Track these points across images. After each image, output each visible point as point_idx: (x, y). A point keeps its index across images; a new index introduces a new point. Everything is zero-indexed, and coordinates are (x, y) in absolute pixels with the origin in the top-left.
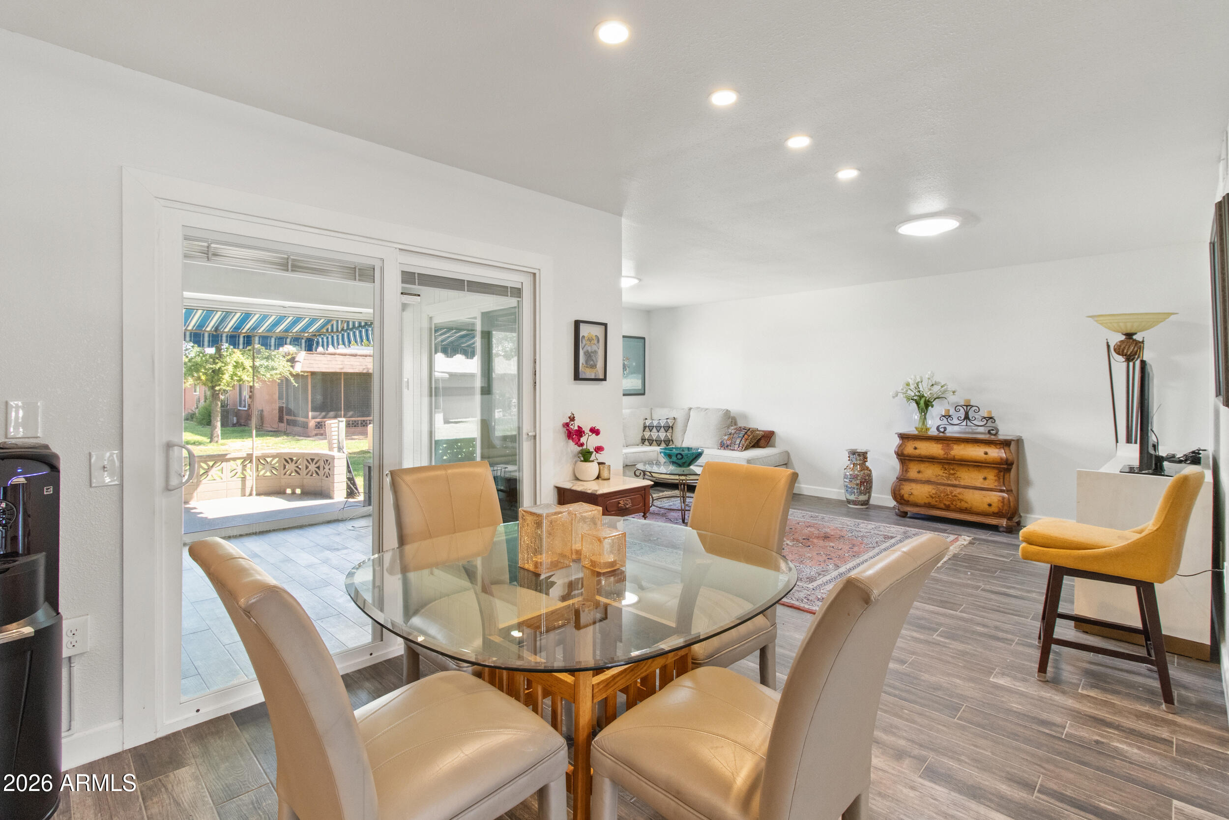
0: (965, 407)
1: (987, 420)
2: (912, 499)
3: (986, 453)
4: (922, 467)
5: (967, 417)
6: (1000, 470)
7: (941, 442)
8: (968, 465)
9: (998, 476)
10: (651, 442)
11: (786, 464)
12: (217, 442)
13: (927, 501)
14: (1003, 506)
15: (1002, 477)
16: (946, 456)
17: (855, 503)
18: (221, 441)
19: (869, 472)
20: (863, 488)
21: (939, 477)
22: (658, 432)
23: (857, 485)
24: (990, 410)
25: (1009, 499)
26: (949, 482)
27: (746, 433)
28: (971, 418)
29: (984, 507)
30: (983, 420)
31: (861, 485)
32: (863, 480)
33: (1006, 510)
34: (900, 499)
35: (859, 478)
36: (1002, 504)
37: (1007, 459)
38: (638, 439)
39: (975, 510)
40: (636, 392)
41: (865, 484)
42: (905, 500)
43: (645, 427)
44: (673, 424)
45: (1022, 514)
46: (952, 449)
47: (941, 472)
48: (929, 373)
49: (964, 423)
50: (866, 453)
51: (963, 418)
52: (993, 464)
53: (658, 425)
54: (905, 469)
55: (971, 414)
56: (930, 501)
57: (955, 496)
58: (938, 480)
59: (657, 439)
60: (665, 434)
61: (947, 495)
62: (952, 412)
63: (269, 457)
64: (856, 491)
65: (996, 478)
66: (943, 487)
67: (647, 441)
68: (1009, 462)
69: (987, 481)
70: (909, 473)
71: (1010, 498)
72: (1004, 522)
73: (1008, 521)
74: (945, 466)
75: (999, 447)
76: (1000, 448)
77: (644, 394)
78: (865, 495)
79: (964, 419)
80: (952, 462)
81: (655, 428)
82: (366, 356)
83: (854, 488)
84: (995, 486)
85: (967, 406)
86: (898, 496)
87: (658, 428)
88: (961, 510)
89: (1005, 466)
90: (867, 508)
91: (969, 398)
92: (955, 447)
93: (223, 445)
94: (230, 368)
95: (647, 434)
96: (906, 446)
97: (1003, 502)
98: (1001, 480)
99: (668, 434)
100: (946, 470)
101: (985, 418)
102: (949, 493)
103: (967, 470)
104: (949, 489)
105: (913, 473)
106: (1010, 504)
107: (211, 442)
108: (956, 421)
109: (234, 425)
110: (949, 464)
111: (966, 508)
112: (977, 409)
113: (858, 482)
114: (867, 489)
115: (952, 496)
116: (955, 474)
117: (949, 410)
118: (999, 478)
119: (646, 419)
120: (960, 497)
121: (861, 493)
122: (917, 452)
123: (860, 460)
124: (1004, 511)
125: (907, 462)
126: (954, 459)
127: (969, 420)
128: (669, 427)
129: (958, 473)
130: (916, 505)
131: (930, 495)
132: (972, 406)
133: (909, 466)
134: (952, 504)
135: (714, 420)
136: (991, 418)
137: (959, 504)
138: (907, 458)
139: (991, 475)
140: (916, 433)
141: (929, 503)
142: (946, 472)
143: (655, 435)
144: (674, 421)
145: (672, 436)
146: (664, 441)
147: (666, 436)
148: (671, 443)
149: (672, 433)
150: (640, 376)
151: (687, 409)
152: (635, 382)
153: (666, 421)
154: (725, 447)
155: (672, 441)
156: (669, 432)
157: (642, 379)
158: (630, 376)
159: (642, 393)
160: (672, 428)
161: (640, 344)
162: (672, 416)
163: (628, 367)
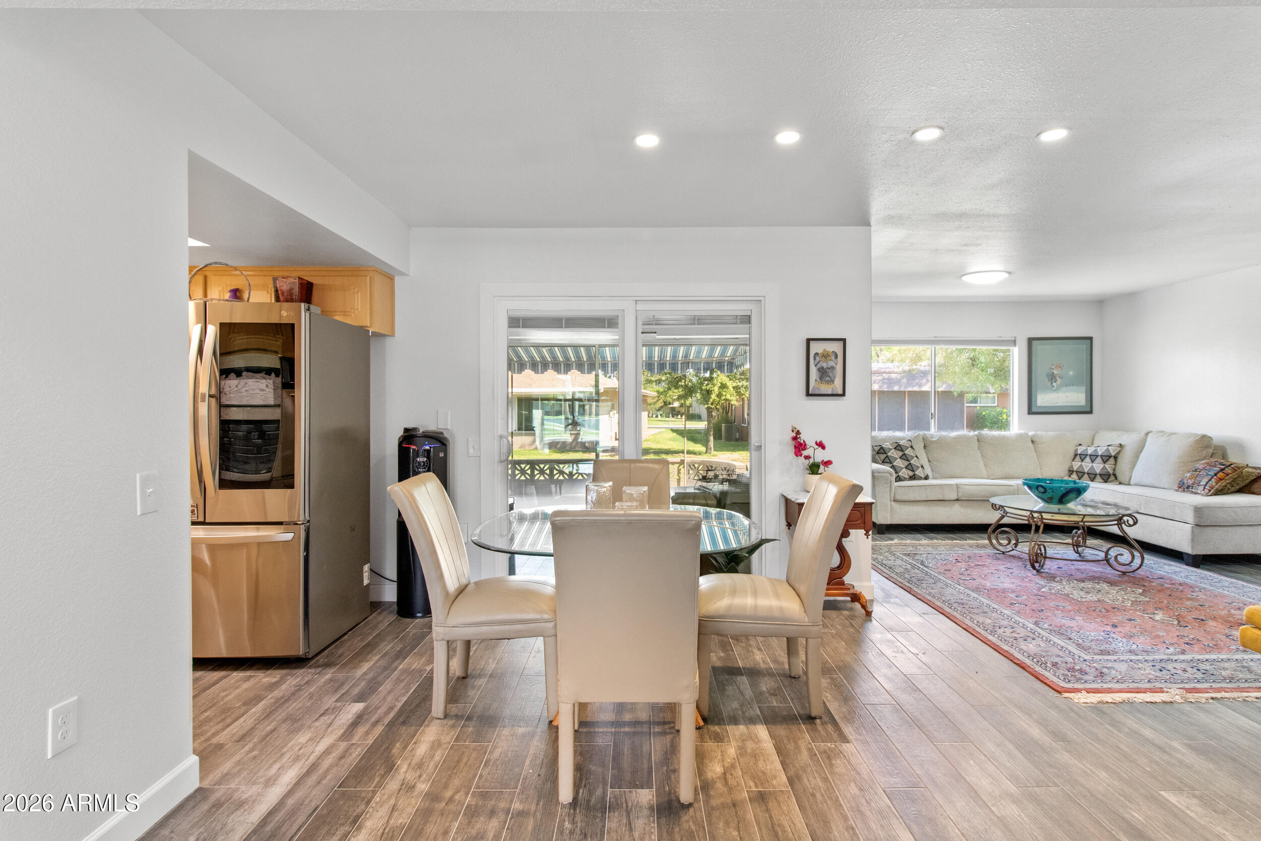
10: (1080, 475)
12: (710, 453)
18: (713, 452)
22: (1093, 462)
27: (1221, 470)
40: (1079, 410)
43: (1076, 455)
44: (1119, 453)
53: (1094, 454)
59: (1090, 472)
60: (1102, 466)
63: (696, 464)
67: (1075, 473)
77: (1091, 412)
81: (1088, 456)
87: (1093, 458)
93: (714, 456)
94: (716, 389)
95: (1076, 465)
99: (1106, 466)
107: (706, 452)
109: (737, 440)
119: (1080, 445)
128: (1110, 457)
135: (1178, 449)
143: (1087, 466)
144: (1119, 449)
145: (1114, 470)
146: (1100, 475)
147: (1104, 468)
148: (1112, 478)
149: (1115, 465)
150: (1084, 388)
151: (1144, 432)
152: (1076, 397)
153: (1109, 447)
154: (1184, 487)
155: (1115, 475)
156: (1108, 463)
157: (1086, 392)
158: (1064, 389)
159: (1088, 410)
160: (1116, 458)
161: (1083, 346)
162: (1118, 442)
163: (1061, 378)
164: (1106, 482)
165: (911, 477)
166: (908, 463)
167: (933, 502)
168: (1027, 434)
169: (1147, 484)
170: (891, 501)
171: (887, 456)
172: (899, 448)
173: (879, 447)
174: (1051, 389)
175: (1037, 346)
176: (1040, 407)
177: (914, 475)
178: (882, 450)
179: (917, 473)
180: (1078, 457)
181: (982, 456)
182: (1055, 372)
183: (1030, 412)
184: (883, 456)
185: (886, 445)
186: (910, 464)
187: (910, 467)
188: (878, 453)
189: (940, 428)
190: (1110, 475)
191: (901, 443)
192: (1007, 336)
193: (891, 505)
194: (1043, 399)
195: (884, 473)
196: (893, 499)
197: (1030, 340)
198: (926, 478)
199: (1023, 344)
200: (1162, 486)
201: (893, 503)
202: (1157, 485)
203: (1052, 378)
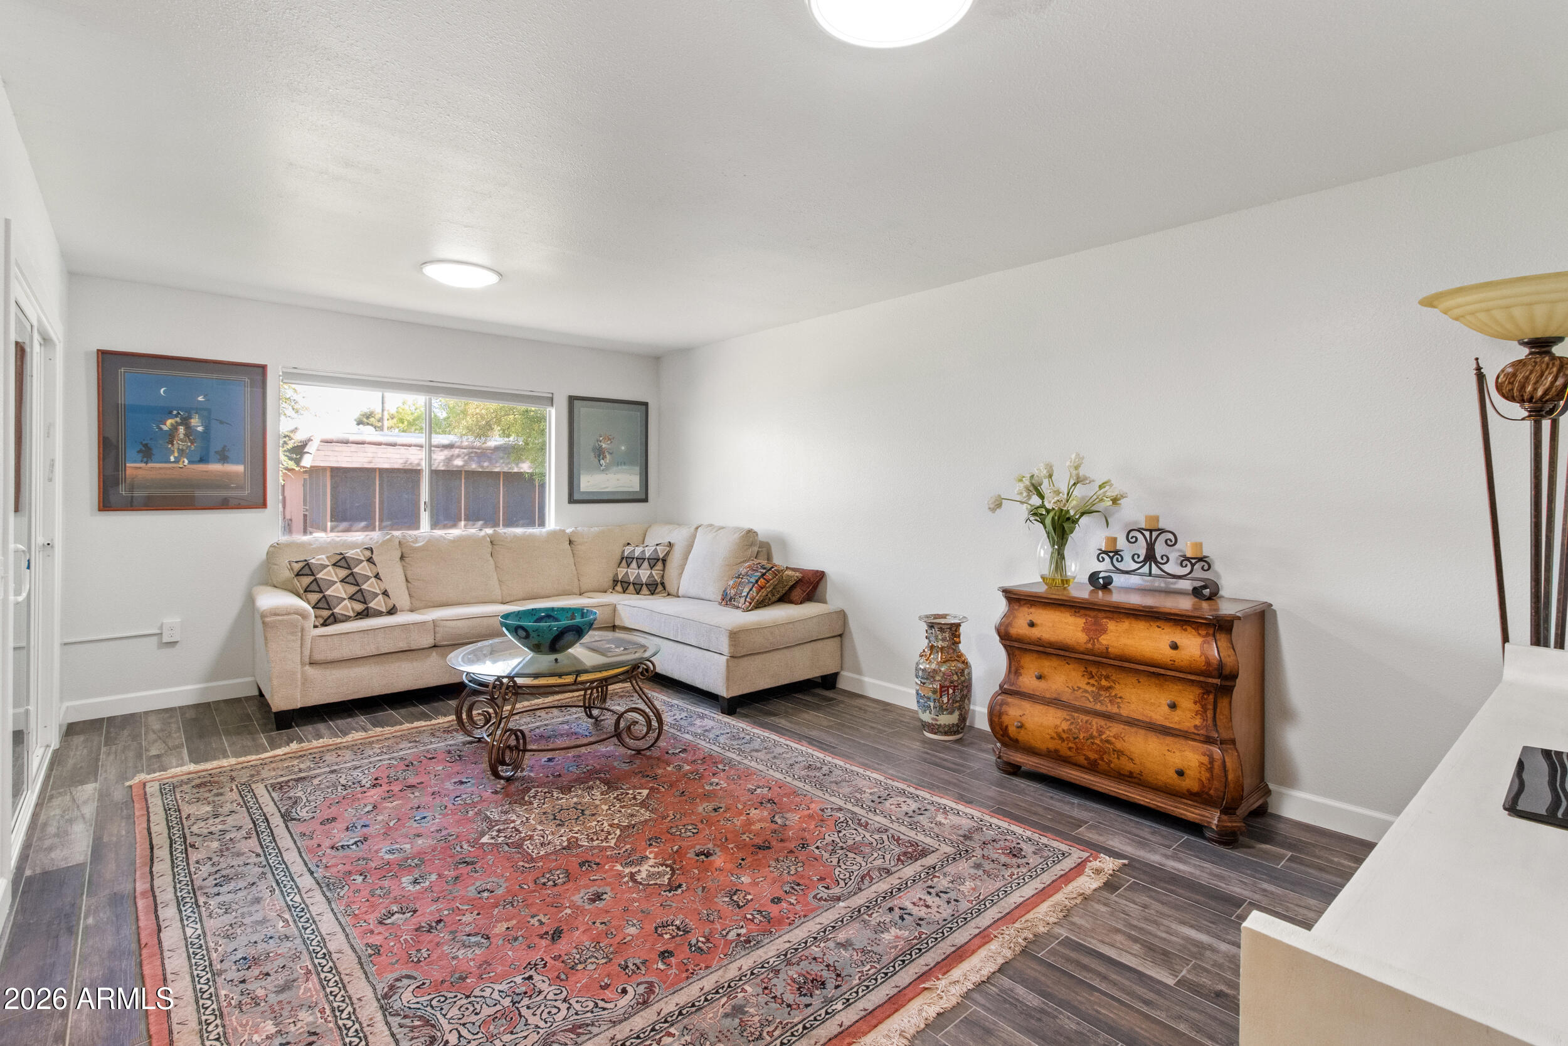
0: (1147, 534)
1: (1193, 565)
2: (1022, 736)
3: (1175, 646)
4: (1047, 665)
5: (1150, 557)
6: (1206, 689)
7: (1082, 612)
8: (1137, 671)
9: (1201, 701)
10: (625, 586)
11: (840, 636)
13: (1052, 745)
14: (1211, 779)
15: (1210, 707)
16: (1090, 646)
17: (934, 728)
19: (961, 666)
20: (945, 700)
21: (1079, 693)
22: (639, 568)
23: (934, 692)
24: (1198, 540)
25: (1224, 762)
26: (1098, 707)
27: (764, 575)
28: (1159, 559)
29: (1168, 776)
30: (1184, 563)
31: (941, 692)
32: (947, 683)
33: (1216, 789)
34: (1003, 736)
35: (938, 678)
36: (1208, 775)
37: (1221, 665)
38: (607, 581)
39: (1150, 779)
40: (631, 497)
41: (951, 691)
42: (1011, 739)
43: (622, 558)
44: (668, 554)
45: (1272, 786)
46: (1104, 631)
47: (1082, 683)
48: (1073, 456)
49: (1146, 569)
50: (958, 625)
51: (1142, 558)
52: (1190, 673)
53: (641, 556)
54: (1013, 669)
55: (1160, 549)
56: (1059, 747)
57: (1108, 741)
58: (1076, 699)
59: (635, 581)
60: (649, 572)
61: (1092, 737)
62: (1122, 543)
64: (932, 704)
65: (1198, 707)
66: (1085, 718)
67: (619, 584)
68: (1226, 671)
69: (1178, 712)
70: (1021, 678)
71: (1227, 759)
72: (1214, 818)
73: (1225, 817)
74: (1090, 669)
75: (1203, 632)
76: (1207, 635)
77: (646, 500)
78: (951, 713)
79: (1145, 561)
80: (1104, 660)
81: (635, 560)
82: (410, 446)
83: (929, 698)
84: (1196, 727)
85: (1151, 531)
86: (998, 728)
87: (640, 560)
88: (1121, 774)
89: (1217, 681)
90: (957, 741)
91: (1152, 512)
92: (1111, 626)
95: (622, 572)
96: (1015, 617)
97: (1210, 770)
98: (1210, 714)
99: (654, 572)
100: (1093, 677)
101: (1188, 559)
102: (1095, 733)
103: (1134, 680)
104: (1096, 722)
105: (1028, 681)
106: (1226, 776)
108: (1129, 564)
110: (1098, 664)
111: (1131, 773)
112: (1171, 537)
113: (937, 686)
114: (955, 702)
115: (1101, 740)
116: (1110, 687)
117: (1115, 540)
118: (1205, 709)
119: (629, 544)
120: (1119, 745)
121: (941, 709)
122: (1035, 633)
123: (944, 640)
124: (1212, 792)
125: (1017, 652)
126: (1106, 654)
127: (1156, 562)
128: (658, 560)
129: (1117, 686)
130: (1031, 751)
131: (1058, 735)
132: (1162, 531)
133: (1022, 663)
134: (1102, 759)
135: (725, 545)
136: (1201, 559)
137: (1116, 763)
138: (1016, 644)
139: (1188, 700)
140: (1042, 589)
141: (1056, 751)
142: (1092, 681)
143: (633, 573)
144: (668, 549)
145: (663, 576)
146: (646, 585)
147: (651, 575)
148: (660, 588)
149: (664, 570)
150: (637, 469)
151: (695, 526)
152: (627, 480)
153: (658, 548)
154: (727, 600)
155: (663, 584)
156: (656, 568)
157: (641, 474)
158: (615, 468)
159: (642, 498)
160: (664, 561)
161: (638, 414)
162: (666, 541)
163: (610, 454)
164: (652, 594)
165: (359, 614)
166: (357, 588)
167: (390, 656)
168: (564, 531)
169: (693, 595)
170: (303, 664)
171: (315, 580)
172: (343, 563)
173: (301, 565)
174: (599, 469)
175: (581, 409)
176: (584, 493)
177: (367, 609)
178: (307, 571)
179: (371, 605)
180: (624, 561)
181: (496, 567)
182: (604, 446)
183: (572, 500)
184: (307, 580)
185: (318, 559)
186: (360, 590)
187: (360, 596)
188: (298, 575)
189: (435, 524)
190: (657, 584)
191: (350, 553)
192: (542, 390)
193: (303, 673)
194: (588, 483)
195: (289, 614)
196: (307, 660)
197: (572, 400)
198: (392, 611)
199: (562, 403)
200: (707, 598)
201: (307, 667)
202: (702, 596)
203: (600, 453)
